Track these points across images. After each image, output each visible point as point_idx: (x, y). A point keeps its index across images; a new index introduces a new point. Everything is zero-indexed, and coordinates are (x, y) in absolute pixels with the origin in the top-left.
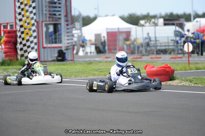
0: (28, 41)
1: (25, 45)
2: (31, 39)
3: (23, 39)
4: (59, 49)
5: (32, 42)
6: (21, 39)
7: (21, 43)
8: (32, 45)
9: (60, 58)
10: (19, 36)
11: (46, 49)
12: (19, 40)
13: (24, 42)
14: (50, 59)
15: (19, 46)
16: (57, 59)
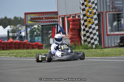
0: (90, 28)
1: (87, 32)
2: (93, 26)
3: (86, 26)
4: (122, 36)
5: (94, 29)
6: (84, 26)
7: (84, 30)
8: (94, 32)
9: (122, 44)
10: (82, 23)
11: (110, 36)
12: (82, 27)
13: (87, 29)
14: (113, 45)
15: (83, 33)
16: (119, 45)
